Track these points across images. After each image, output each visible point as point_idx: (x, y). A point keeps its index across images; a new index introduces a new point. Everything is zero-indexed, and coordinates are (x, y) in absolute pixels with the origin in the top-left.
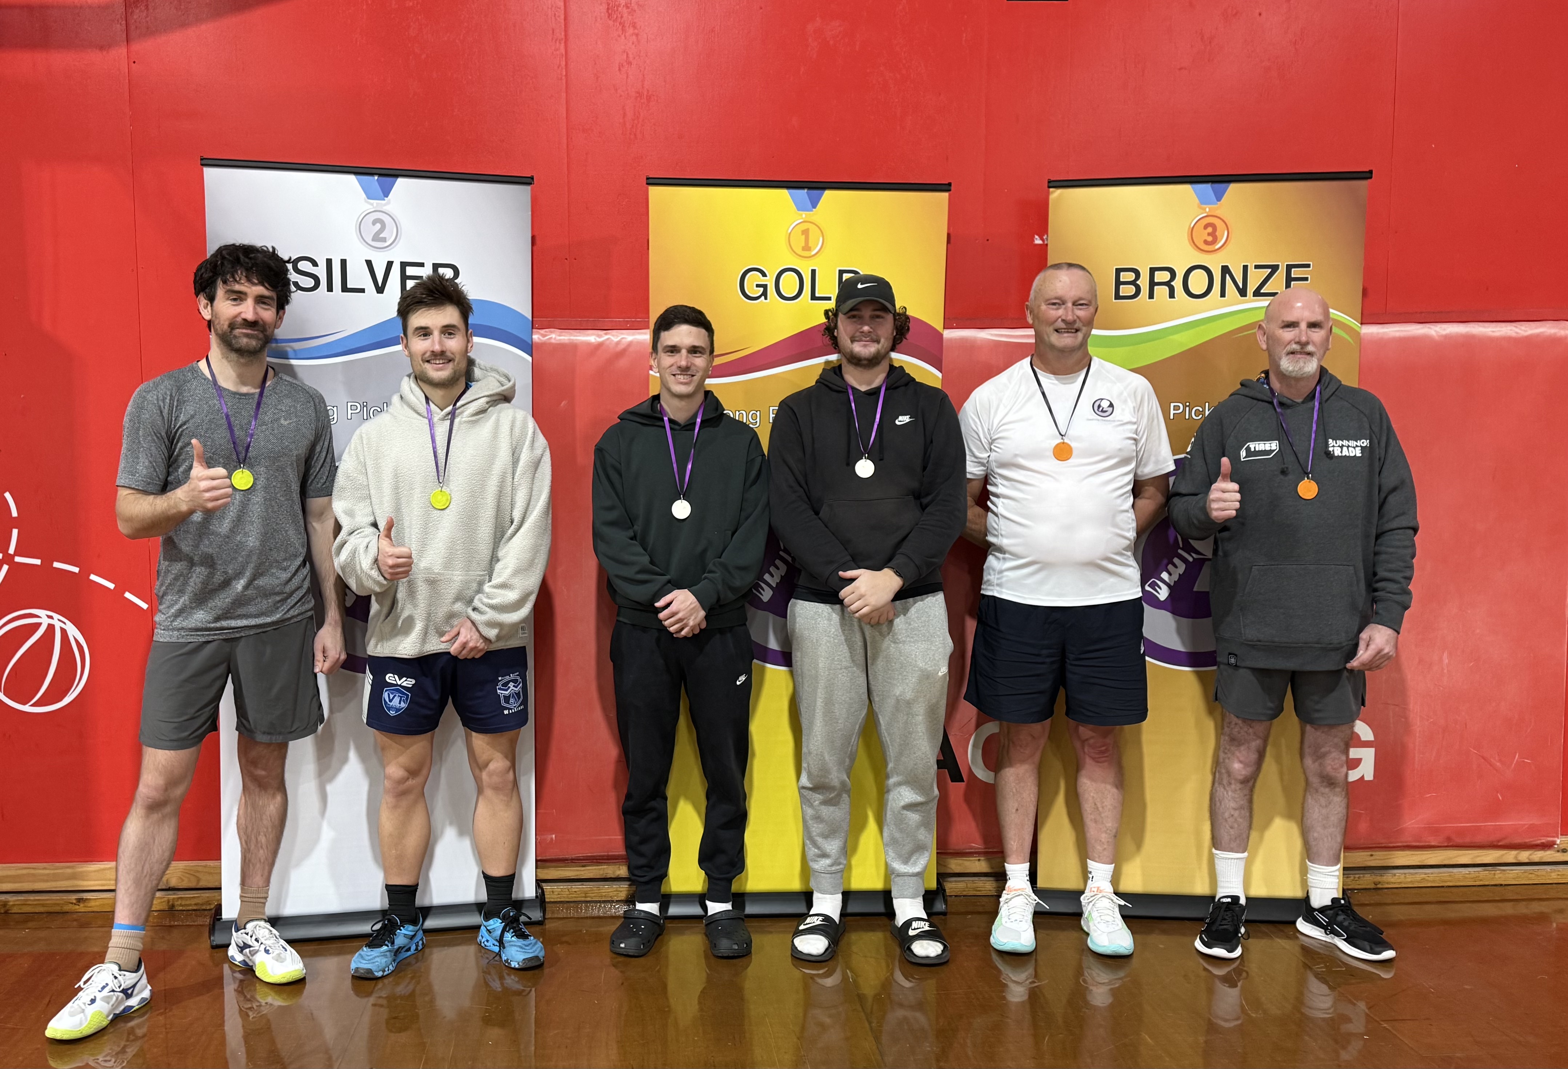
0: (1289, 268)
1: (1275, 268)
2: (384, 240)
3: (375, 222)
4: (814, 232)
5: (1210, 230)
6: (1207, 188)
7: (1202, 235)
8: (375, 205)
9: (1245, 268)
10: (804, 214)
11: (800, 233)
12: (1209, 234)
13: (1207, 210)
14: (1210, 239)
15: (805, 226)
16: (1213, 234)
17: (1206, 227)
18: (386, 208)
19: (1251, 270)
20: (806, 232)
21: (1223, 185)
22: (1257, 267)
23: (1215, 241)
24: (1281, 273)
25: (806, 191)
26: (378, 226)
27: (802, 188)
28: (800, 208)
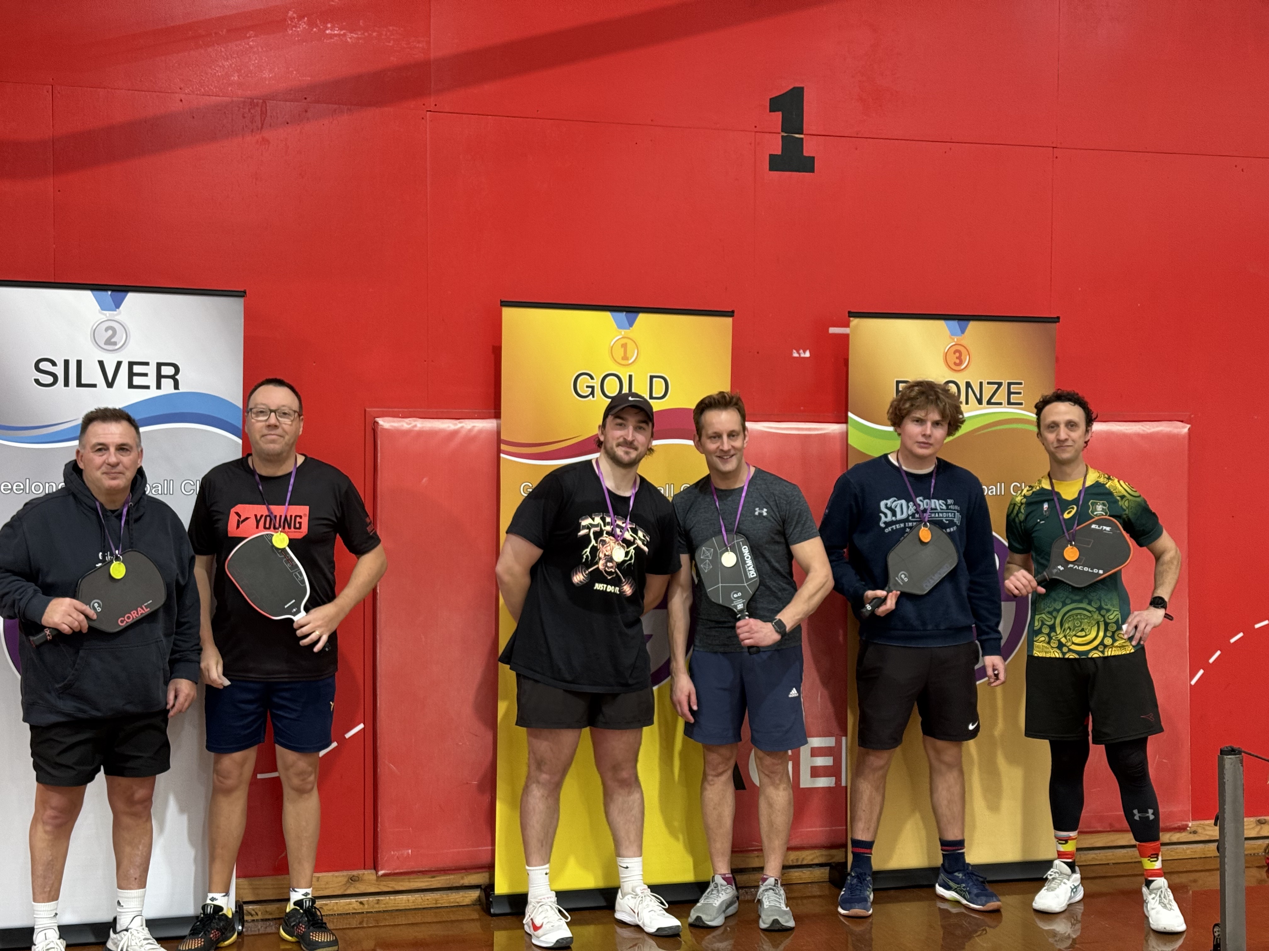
0: (1009, 384)
1: (1000, 384)
4: (631, 345)
5: (957, 354)
6: (954, 324)
7: (953, 358)
9: (981, 383)
10: (623, 332)
11: (620, 346)
12: (957, 358)
13: (956, 340)
14: (958, 361)
15: (624, 341)
16: (959, 358)
19: (985, 385)
20: (624, 346)
21: (966, 322)
22: (989, 383)
23: (961, 363)
24: (1004, 388)
25: (625, 313)
27: (621, 311)
28: (620, 326)
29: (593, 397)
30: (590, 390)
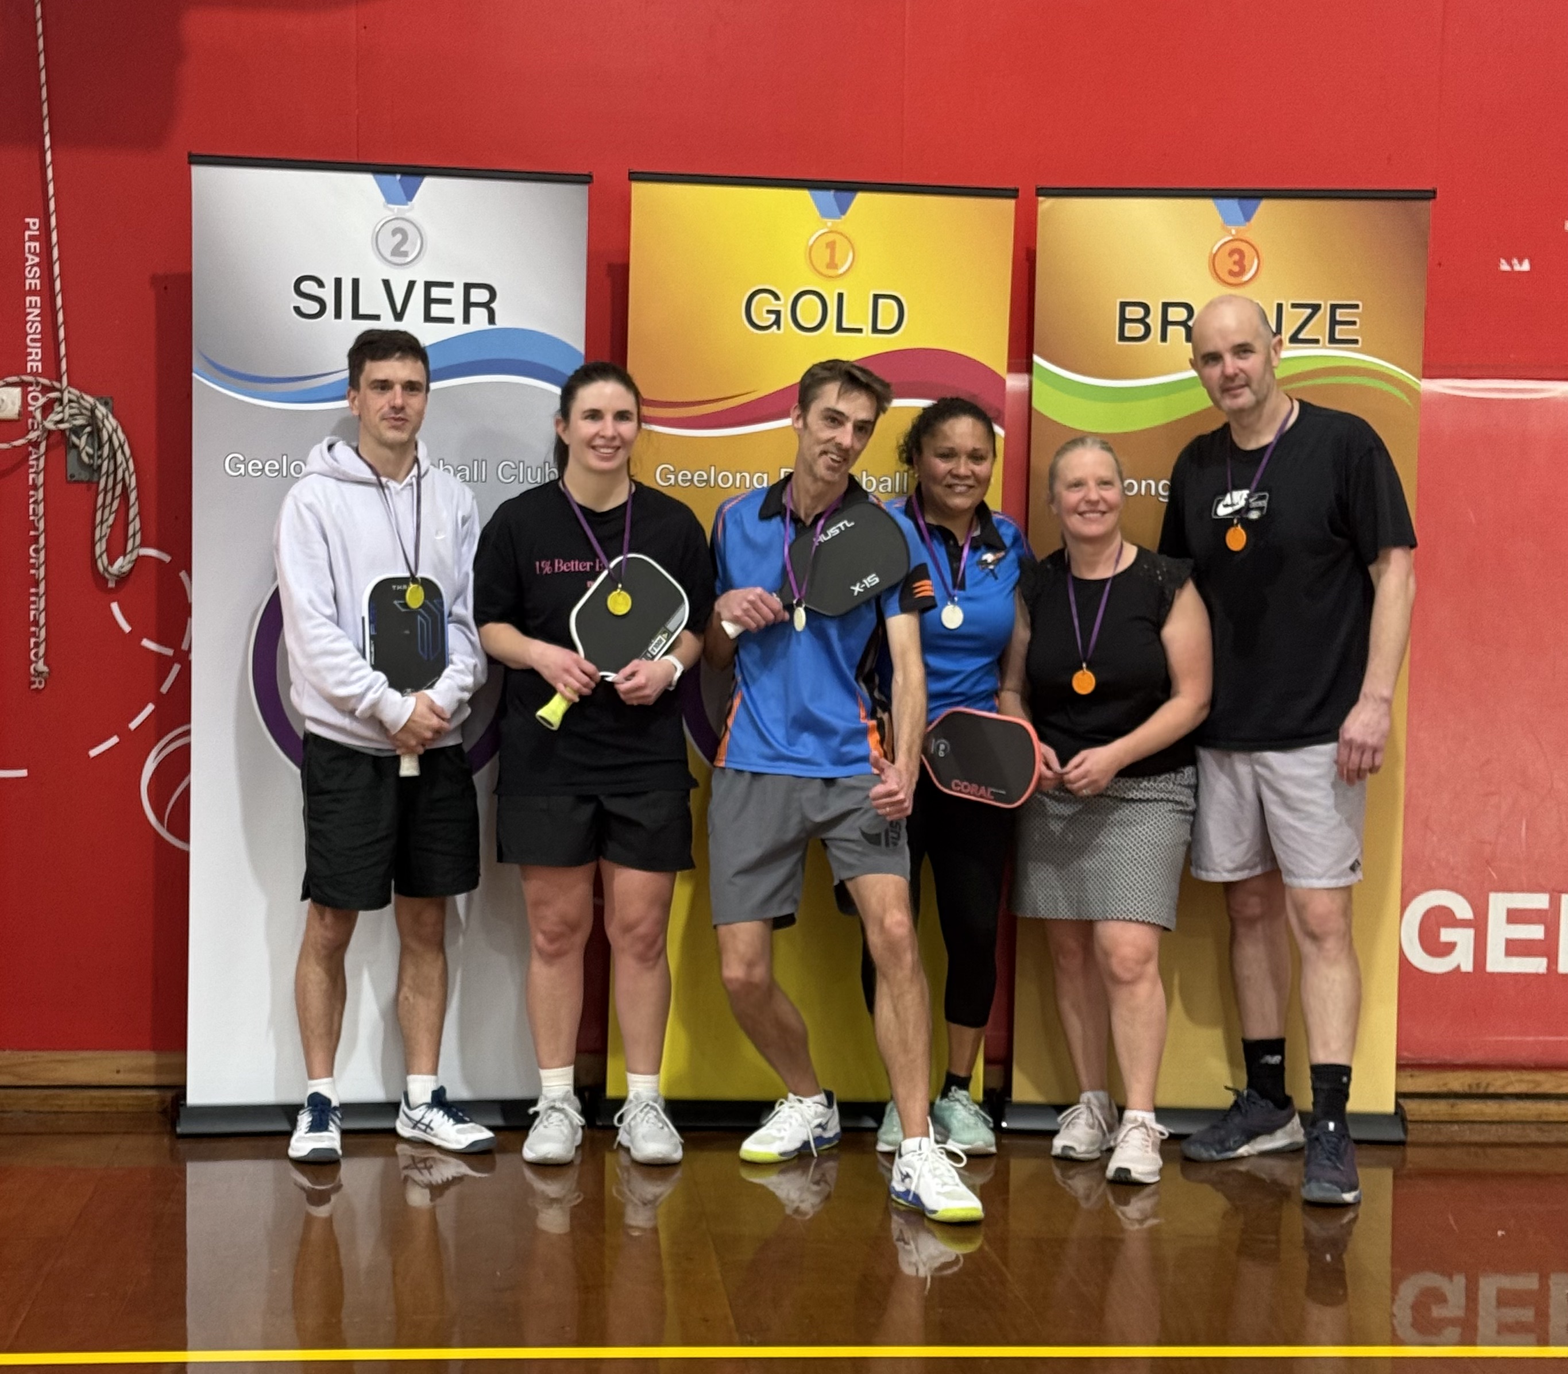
0: (1334, 308)
1: (1316, 308)
2: (405, 254)
3: (395, 232)
4: (841, 245)
5: (1236, 257)
7: (1227, 264)
8: (396, 210)
9: (1280, 307)
10: (830, 222)
11: (825, 246)
12: (1235, 263)
13: (1233, 231)
14: (1236, 269)
15: (831, 237)
16: (1240, 263)
17: (1231, 253)
18: (408, 215)
19: (1287, 309)
20: (831, 246)
21: (1253, 201)
22: (1294, 306)
23: (1242, 271)
24: (1324, 314)
25: (832, 193)
26: (399, 237)
27: (828, 189)
28: (825, 214)
29: (779, 328)
30: (773, 317)
